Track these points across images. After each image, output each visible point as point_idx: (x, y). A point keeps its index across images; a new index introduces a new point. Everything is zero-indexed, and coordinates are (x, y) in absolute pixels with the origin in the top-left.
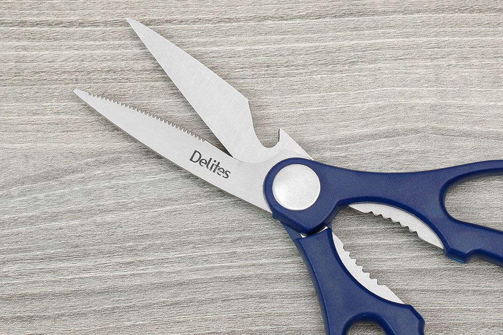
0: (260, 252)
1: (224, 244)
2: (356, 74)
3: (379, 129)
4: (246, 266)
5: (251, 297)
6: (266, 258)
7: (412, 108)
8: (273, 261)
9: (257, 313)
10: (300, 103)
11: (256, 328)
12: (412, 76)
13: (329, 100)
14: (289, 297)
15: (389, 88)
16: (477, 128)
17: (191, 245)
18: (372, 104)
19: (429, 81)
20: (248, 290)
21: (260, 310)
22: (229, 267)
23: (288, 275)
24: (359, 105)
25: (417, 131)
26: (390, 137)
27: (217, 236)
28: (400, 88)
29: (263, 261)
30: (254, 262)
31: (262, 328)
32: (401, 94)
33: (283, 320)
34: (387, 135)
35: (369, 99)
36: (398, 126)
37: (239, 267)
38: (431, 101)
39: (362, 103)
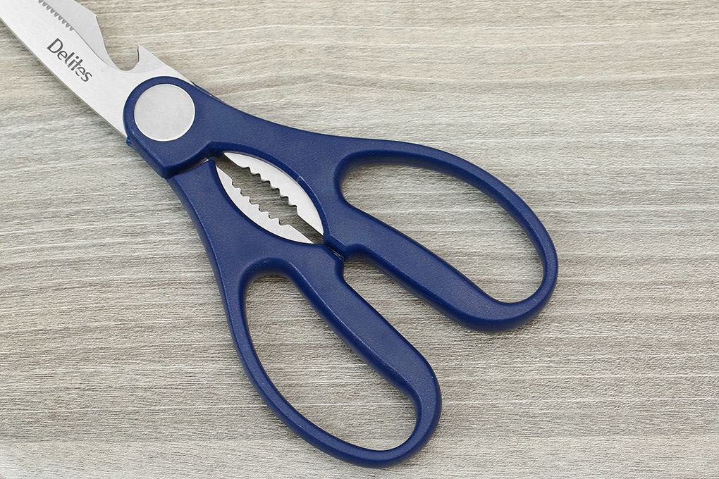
0: (103, 229)
1: (57, 219)
2: (231, 8)
3: (259, 76)
4: (85, 247)
5: (91, 285)
6: (111, 236)
7: (301, 51)
8: (120, 240)
9: (97, 305)
10: (159, 44)
11: (97, 324)
12: (304, 11)
13: (195, 40)
14: (140, 285)
15: (273, 26)
16: (384, 75)
17: (16, 221)
18: (251, 45)
19: (324, 17)
20: (86, 276)
21: (102, 302)
22: (63, 248)
23: (139, 258)
24: (234, 46)
25: (306, 79)
26: (273, 87)
27: (48, 210)
28: (287, 26)
29: (108, 240)
30: (95, 241)
31: (105, 323)
32: (289, 33)
33: (130, 314)
34: (269, 84)
35: (247, 40)
36: (285, 73)
37: (77, 247)
38: (327, 41)
39: (239, 43)
